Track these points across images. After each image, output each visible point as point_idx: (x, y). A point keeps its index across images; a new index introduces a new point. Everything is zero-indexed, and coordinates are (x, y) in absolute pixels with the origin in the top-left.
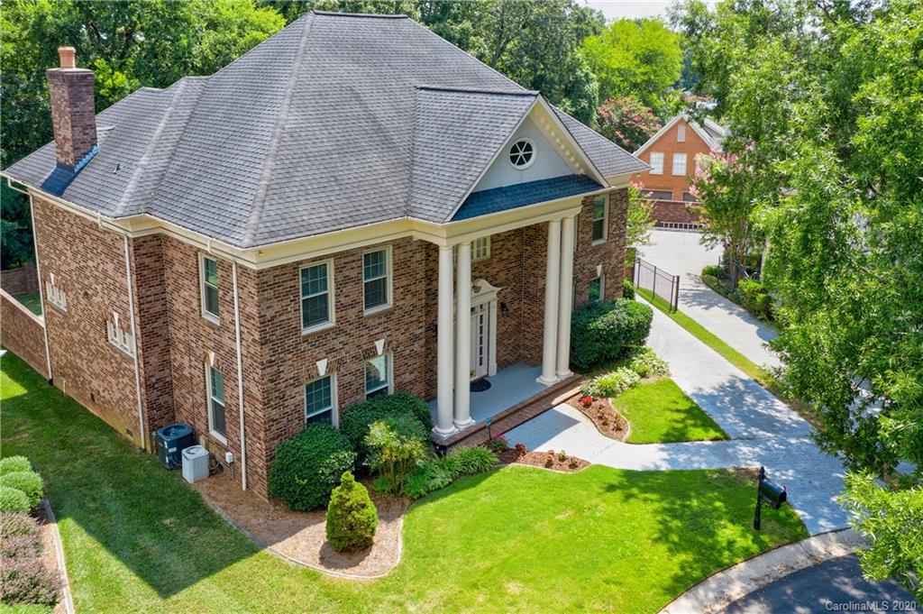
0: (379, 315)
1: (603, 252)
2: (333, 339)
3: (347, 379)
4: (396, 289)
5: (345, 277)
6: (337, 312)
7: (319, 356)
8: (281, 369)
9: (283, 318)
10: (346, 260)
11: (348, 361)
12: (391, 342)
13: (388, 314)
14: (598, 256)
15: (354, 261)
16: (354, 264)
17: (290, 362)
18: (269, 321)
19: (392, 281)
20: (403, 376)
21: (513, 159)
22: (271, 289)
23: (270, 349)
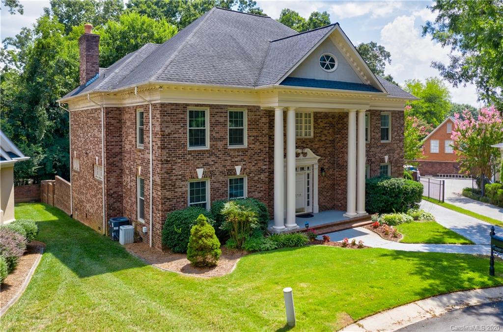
0: (238, 150)
1: (388, 148)
2: (207, 157)
3: (216, 185)
4: (249, 136)
5: (216, 121)
6: (210, 141)
7: (198, 166)
8: (174, 167)
9: (176, 135)
10: (217, 111)
11: (217, 174)
12: (245, 169)
13: (245, 151)
14: (386, 149)
15: (222, 112)
16: (222, 114)
17: (180, 165)
18: (167, 135)
19: (247, 132)
20: (254, 193)
21: (323, 65)
22: (169, 116)
23: (167, 153)
